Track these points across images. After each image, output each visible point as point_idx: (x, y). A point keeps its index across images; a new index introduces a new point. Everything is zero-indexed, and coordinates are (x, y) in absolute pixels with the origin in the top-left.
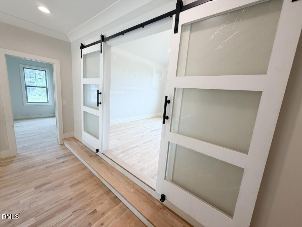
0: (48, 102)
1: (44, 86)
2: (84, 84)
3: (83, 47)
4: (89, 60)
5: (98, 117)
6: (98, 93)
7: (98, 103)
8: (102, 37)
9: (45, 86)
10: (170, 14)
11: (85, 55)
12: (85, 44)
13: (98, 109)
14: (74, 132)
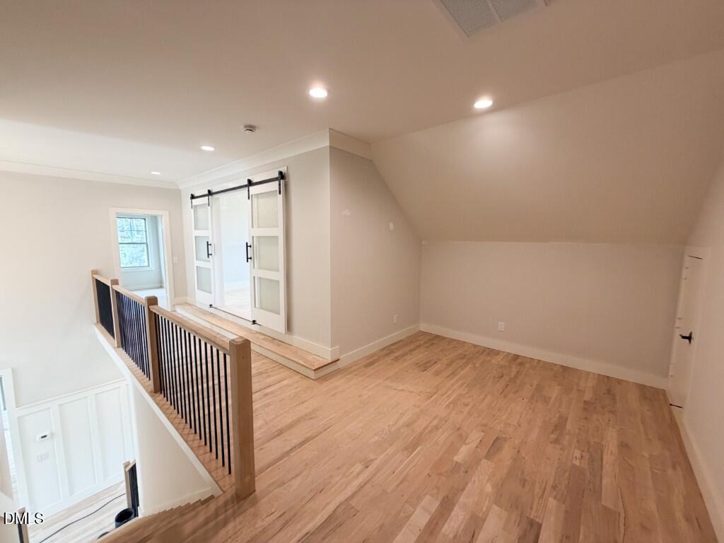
0: (149, 266)
1: (142, 242)
2: (196, 237)
3: (193, 197)
4: (200, 211)
5: (209, 269)
6: (208, 245)
7: (208, 254)
8: (209, 191)
9: (145, 241)
10: (246, 186)
11: (195, 206)
12: (196, 195)
13: (209, 261)
14: (187, 295)
